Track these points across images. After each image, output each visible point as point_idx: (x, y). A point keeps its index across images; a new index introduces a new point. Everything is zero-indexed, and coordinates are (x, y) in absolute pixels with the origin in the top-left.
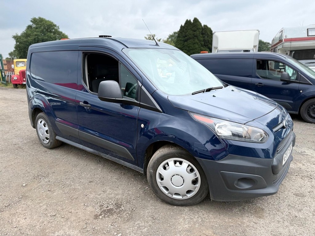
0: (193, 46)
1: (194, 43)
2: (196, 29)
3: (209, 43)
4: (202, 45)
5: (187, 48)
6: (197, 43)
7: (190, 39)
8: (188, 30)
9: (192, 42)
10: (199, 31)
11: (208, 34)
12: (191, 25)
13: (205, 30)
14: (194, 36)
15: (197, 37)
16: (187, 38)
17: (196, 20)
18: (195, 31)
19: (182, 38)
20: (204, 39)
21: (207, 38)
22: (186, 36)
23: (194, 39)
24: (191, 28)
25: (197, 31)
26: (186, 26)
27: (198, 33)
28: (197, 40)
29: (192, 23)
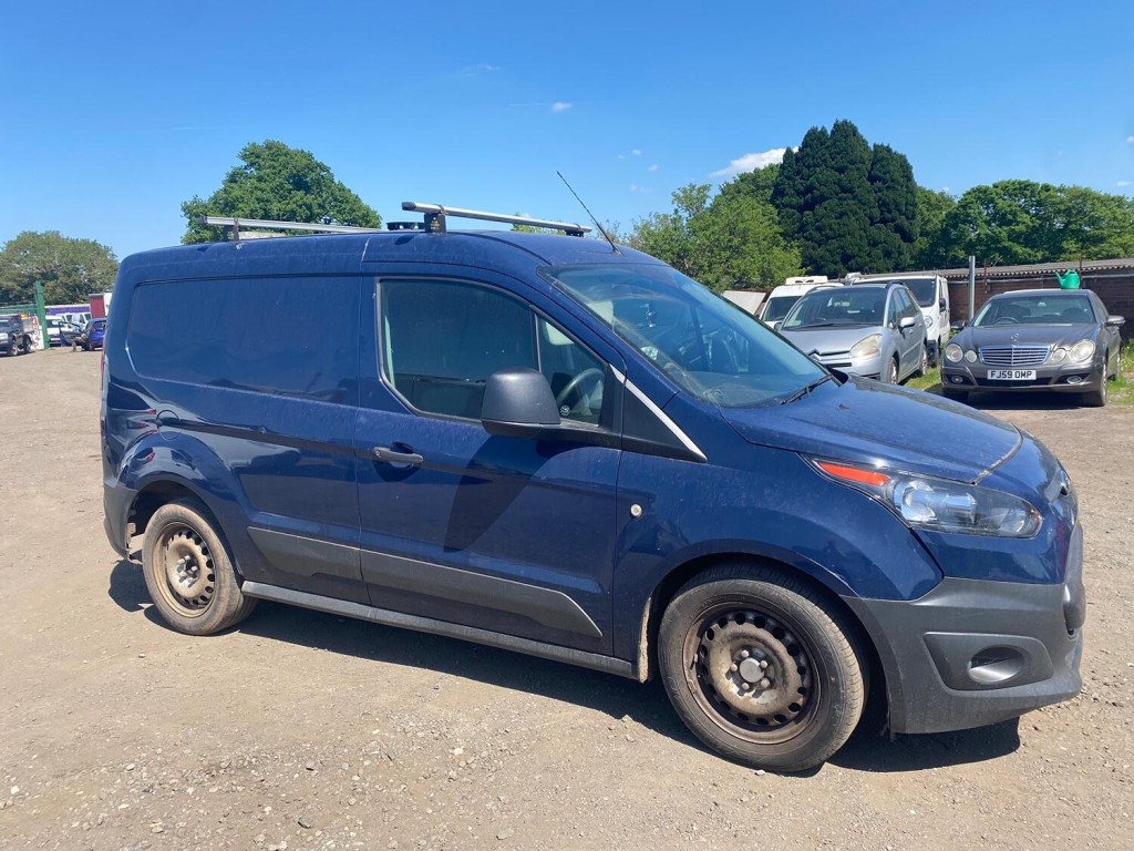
0: (839, 224)
1: (841, 215)
2: (846, 164)
3: (900, 211)
4: (871, 219)
5: (817, 235)
6: (855, 214)
7: (823, 198)
8: (815, 166)
9: (832, 210)
10: (858, 169)
11: (893, 181)
12: (828, 147)
13: (882, 166)
14: (838, 189)
15: (851, 191)
16: (813, 198)
17: (845, 131)
18: (841, 170)
19: (793, 196)
20: (880, 199)
21: (891, 195)
22: (809, 189)
23: (840, 199)
24: (825, 161)
25: (851, 170)
26: (808, 154)
27: (854, 177)
28: (851, 202)
29: (829, 143)
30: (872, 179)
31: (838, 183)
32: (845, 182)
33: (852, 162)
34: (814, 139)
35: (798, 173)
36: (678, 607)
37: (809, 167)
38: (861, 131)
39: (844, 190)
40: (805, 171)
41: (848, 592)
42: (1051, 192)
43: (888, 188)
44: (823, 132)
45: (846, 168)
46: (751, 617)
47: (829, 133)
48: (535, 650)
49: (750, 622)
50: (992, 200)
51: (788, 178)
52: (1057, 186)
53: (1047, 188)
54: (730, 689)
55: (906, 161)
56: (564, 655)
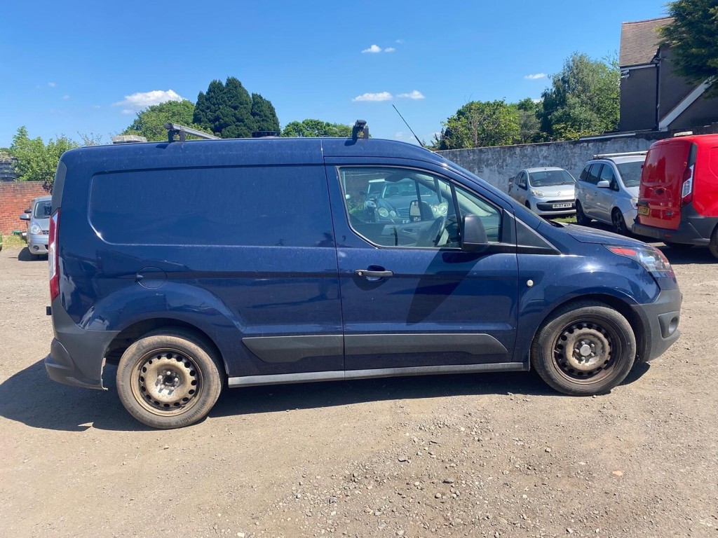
2: (237, 104)
7: (226, 125)
8: (218, 104)
9: (233, 133)
10: (245, 108)
11: (265, 116)
12: (225, 93)
13: (259, 107)
14: (235, 119)
15: (242, 121)
16: (220, 124)
17: (234, 84)
18: (235, 108)
19: (207, 123)
20: (259, 127)
21: (265, 124)
22: (217, 119)
23: (236, 126)
24: (225, 101)
25: (241, 108)
26: (212, 97)
27: (244, 112)
28: (244, 128)
29: (225, 91)
30: (254, 114)
31: (234, 116)
32: (239, 116)
33: (241, 104)
34: (215, 87)
35: (208, 108)
36: (551, 327)
37: (214, 104)
38: (243, 85)
39: (238, 120)
40: (212, 107)
41: (635, 303)
42: (330, 127)
43: (263, 120)
44: (220, 83)
45: (238, 106)
46: (585, 325)
47: (224, 84)
48: (463, 369)
49: (585, 327)
50: (301, 130)
51: (203, 111)
52: (333, 124)
53: (328, 125)
54: (574, 362)
55: (271, 105)
56: (482, 368)
